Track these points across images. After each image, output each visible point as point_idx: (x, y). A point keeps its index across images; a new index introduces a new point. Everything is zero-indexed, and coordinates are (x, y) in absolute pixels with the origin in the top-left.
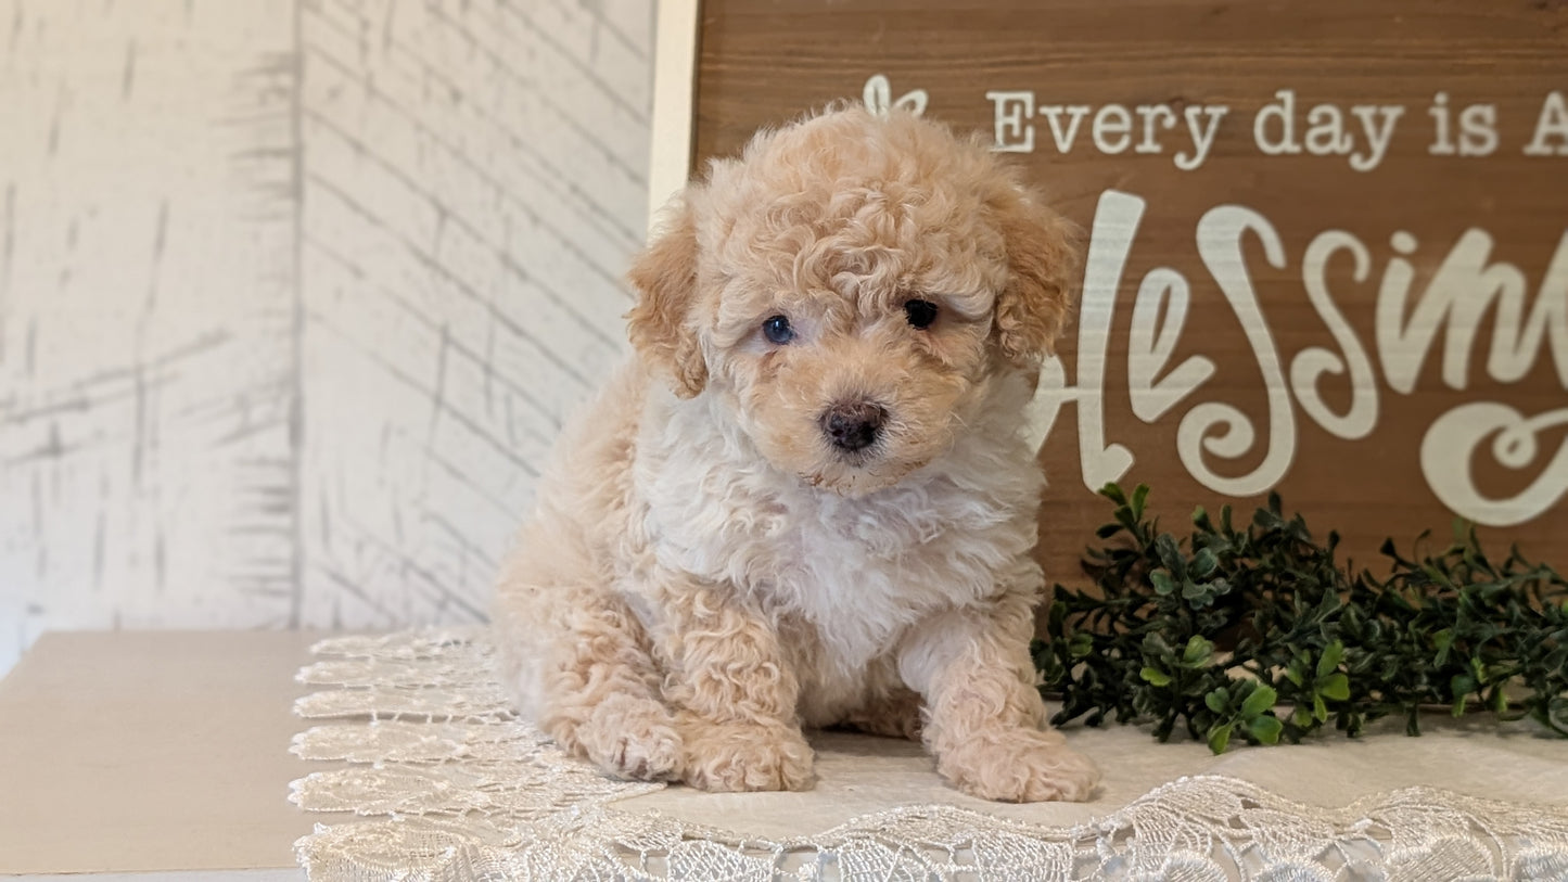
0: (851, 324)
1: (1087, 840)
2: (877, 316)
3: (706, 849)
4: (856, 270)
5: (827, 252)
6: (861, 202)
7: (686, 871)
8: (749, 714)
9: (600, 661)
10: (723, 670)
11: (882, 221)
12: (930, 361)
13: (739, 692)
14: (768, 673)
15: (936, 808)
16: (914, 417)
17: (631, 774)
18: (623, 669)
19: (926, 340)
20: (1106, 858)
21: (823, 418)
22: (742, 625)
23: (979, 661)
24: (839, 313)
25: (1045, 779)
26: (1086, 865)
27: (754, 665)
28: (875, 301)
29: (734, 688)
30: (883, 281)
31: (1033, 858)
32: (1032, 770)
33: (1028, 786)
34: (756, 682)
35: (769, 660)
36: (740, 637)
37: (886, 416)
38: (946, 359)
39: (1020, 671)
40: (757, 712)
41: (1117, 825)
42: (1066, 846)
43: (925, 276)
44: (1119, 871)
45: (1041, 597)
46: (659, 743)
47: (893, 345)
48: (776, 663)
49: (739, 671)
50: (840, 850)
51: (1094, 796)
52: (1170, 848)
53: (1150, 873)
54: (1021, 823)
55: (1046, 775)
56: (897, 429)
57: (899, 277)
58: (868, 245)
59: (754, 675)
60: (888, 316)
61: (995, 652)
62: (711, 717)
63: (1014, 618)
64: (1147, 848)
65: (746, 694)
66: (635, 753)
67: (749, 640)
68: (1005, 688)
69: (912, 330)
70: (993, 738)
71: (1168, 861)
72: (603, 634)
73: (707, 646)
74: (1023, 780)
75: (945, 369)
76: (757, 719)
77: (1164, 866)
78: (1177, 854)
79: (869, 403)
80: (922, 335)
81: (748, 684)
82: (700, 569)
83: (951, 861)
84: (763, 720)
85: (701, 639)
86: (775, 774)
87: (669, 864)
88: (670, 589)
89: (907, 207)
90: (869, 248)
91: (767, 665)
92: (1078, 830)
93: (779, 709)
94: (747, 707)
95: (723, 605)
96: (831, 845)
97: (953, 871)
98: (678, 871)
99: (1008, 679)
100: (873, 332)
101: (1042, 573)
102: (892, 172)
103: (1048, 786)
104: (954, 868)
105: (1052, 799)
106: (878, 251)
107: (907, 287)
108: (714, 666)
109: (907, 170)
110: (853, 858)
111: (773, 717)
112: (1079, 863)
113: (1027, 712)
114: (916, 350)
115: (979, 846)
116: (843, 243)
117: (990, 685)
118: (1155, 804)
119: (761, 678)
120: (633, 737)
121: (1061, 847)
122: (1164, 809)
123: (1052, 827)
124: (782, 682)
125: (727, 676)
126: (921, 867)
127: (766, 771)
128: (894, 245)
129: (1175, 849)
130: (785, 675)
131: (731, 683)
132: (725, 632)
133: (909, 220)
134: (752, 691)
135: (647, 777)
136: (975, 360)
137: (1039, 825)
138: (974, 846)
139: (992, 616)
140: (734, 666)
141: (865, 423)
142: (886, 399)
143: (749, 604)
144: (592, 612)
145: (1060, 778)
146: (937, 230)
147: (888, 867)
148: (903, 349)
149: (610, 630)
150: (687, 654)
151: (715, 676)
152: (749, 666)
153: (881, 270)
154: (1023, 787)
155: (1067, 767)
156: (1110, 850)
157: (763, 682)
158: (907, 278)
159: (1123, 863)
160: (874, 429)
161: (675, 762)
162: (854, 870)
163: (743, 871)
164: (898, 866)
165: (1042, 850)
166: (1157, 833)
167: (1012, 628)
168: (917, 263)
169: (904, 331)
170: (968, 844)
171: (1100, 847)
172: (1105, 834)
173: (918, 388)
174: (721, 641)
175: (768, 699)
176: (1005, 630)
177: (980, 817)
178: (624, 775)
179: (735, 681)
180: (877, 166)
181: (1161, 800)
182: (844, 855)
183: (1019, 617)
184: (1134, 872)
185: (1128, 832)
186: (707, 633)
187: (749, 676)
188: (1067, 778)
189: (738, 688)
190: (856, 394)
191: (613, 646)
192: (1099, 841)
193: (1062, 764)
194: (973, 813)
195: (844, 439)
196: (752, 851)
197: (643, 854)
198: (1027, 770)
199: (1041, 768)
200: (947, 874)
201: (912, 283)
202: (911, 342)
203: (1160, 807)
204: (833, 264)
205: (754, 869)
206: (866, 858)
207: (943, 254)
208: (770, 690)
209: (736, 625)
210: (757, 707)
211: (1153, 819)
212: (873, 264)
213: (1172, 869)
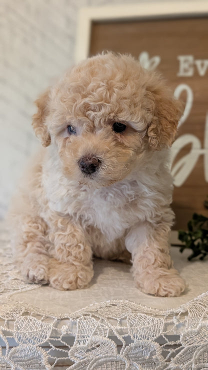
0: (92, 129)
1: (170, 316)
2: (101, 127)
3: (30, 319)
4: (94, 111)
5: (84, 103)
6: (99, 87)
7: (21, 327)
8: (71, 261)
9: (31, 241)
10: (65, 245)
11: (105, 94)
12: (119, 144)
13: (69, 254)
14: (80, 247)
15: (122, 301)
16: (110, 163)
17: (31, 281)
18: (38, 244)
19: (119, 137)
20: (176, 323)
21: (79, 162)
22: (73, 230)
23: (147, 245)
24: (88, 126)
25: (164, 288)
26: (170, 326)
27: (75, 244)
28: (100, 122)
29: (68, 252)
30: (103, 115)
31: (149, 324)
32: (160, 285)
33: (158, 291)
34: (75, 250)
35: (80, 243)
36: (71, 235)
37: (101, 163)
38: (126, 144)
39: (163, 250)
40: (74, 260)
41: (182, 311)
42: (162, 319)
43: (119, 114)
44: (182, 328)
45: (173, 223)
46: (39, 270)
47: (107, 138)
48: (83, 244)
49: (70, 246)
50: (78, 320)
51: (184, 293)
52: (201, 320)
53: (193, 329)
54: (149, 308)
55: (165, 287)
56: (104, 168)
57: (109, 114)
58: (99, 102)
59: (75, 248)
60: (105, 128)
61: (153, 242)
62: (60, 261)
63: (163, 231)
64: (192, 320)
65: (71, 254)
66: (31, 274)
67: (74, 236)
68: (155, 255)
69: (113, 133)
70: (150, 272)
71: (200, 325)
72: (32, 232)
73: (61, 237)
74: (157, 288)
75: (126, 147)
76: (74, 262)
77: (198, 327)
78: (203, 322)
79: (94, 157)
80: (118, 135)
81: (72, 251)
82: (59, 210)
83: (118, 324)
84: (76, 263)
85: (59, 235)
86: (74, 283)
87: (15, 325)
88: (52, 218)
89: (116, 90)
90: (99, 103)
91: (79, 244)
92: (168, 312)
93: (83, 259)
94: (71, 259)
95: (68, 223)
96: (75, 318)
97: (118, 328)
98: (18, 327)
99: (156, 252)
100: (100, 132)
101: (174, 214)
102: (113, 76)
103: (165, 291)
104: (119, 327)
105: (166, 296)
106: (102, 104)
107: (112, 118)
108: (62, 244)
109: (119, 76)
110: (82, 323)
111: (80, 262)
112: (166, 325)
113: (164, 263)
114: (115, 140)
115: (129, 319)
116: (90, 101)
117: (150, 253)
118: (198, 302)
119: (77, 249)
120: (31, 268)
121: (160, 319)
122: (201, 304)
123: (160, 310)
124: (84, 250)
125: (65, 248)
126: (107, 327)
127: (70, 283)
128: (109, 103)
129: (203, 320)
130: (86, 248)
131: (67, 250)
132: (66, 233)
133: (115, 94)
134: (73, 253)
135: (36, 282)
136: (139, 145)
137: (155, 309)
138: (127, 319)
139: (155, 230)
140: (68, 244)
141: (92, 164)
142: (100, 156)
143: (76, 223)
144: (30, 224)
145: (170, 288)
146: (126, 99)
147: (95, 327)
148: (110, 139)
149: (34, 230)
150: (55, 239)
151: (62, 248)
152: (73, 244)
153: (103, 111)
154: (156, 291)
155: (173, 284)
156: (178, 321)
157: (77, 250)
158: (112, 115)
159: (184, 325)
160: (96, 167)
161: (44, 276)
162: (82, 328)
163: (42, 328)
164: (98, 326)
165: (153, 321)
166: (197, 315)
167: (162, 234)
168: (116, 110)
169: (110, 133)
170: (125, 319)
171: (174, 320)
172: (177, 314)
173: (113, 154)
174: (65, 236)
175: (78, 256)
176: (159, 234)
177: (136, 305)
178: (29, 281)
179: (68, 249)
180: (109, 74)
181: (201, 301)
182: (79, 322)
183: (165, 230)
184: (187, 329)
185: (186, 314)
186: (62, 233)
187: (73, 248)
188: (172, 288)
189: (69, 252)
190: (89, 154)
191: (35, 236)
192: (174, 317)
193: (172, 283)
194: (134, 303)
195: (85, 169)
196: (48, 319)
197: (6, 321)
198: (158, 285)
199: (163, 284)
200: (117, 330)
201: (114, 117)
202: (112, 137)
203: (199, 304)
204: (87, 107)
205: (45, 327)
206: (87, 323)
207: (126, 107)
208: (80, 253)
209: (71, 230)
210: (74, 259)
211: (196, 308)
212: (100, 110)
213: (201, 328)
